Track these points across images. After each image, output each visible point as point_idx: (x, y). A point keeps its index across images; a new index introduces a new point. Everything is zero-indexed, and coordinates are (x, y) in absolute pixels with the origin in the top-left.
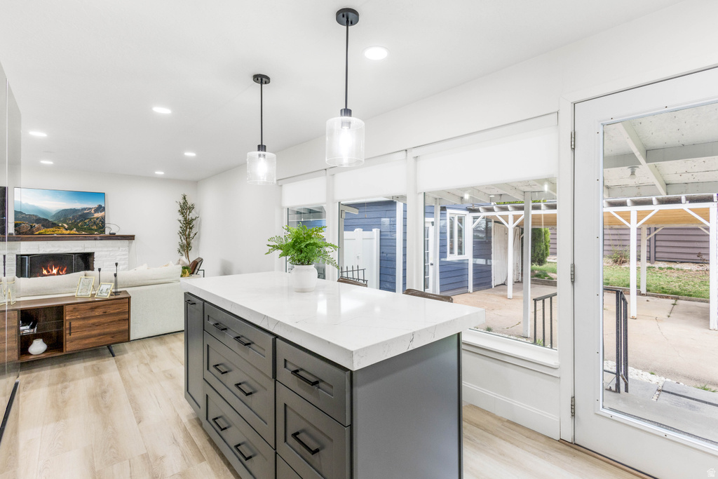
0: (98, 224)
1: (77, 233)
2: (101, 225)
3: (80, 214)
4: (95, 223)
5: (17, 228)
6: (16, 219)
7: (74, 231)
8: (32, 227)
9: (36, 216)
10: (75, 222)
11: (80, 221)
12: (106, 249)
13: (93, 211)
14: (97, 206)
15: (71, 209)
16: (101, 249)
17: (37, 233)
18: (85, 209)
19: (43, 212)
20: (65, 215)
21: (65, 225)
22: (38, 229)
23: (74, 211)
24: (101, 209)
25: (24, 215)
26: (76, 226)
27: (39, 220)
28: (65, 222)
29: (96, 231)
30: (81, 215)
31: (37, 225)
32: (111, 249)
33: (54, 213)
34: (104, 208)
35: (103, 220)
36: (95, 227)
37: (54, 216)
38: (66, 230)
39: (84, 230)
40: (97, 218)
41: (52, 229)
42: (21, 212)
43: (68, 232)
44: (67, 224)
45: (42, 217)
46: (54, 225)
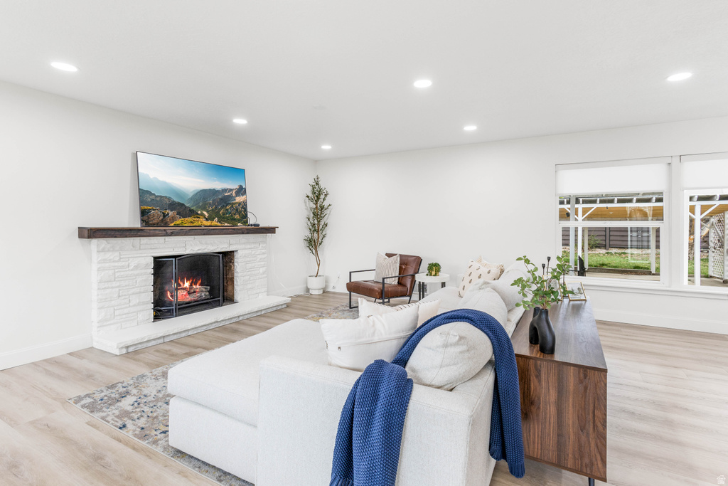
0: (241, 212)
1: (219, 224)
2: (242, 212)
3: (220, 197)
4: (237, 210)
5: (145, 218)
6: (142, 202)
7: (215, 222)
8: (165, 215)
9: (169, 199)
10: (216, 208)
11: (222, 208)
12: (248, 246)
13: (234, 194)
14: (238, 187)
15: (210, 190)
16: (243, 246)
17: (172, 225)
18: (225, 190)
19: (178, 193)
20: (204, 199)
21: (205, 213)
22: (173, 219)
23: (213, 192)
24: (241, 191)
25: (153, 197)
26: (217, 215)
27: (174, 205)
28: (204, 209)
29: (239, 221)
30: (221, 199)
31: (171, 213)
32: (253, 246)
33: (191, 195)
34: (245, 189)
35: (244, 205)
36: (237, 216)
37: (191, 199)
38: (207, 220)
39: (226, 220)
40: (240, 204)
41: (190, 219)
42: (148, 192)
43: (209, 223)
44: (208, 212)
45: (176, 200)
46: (192, 213)
